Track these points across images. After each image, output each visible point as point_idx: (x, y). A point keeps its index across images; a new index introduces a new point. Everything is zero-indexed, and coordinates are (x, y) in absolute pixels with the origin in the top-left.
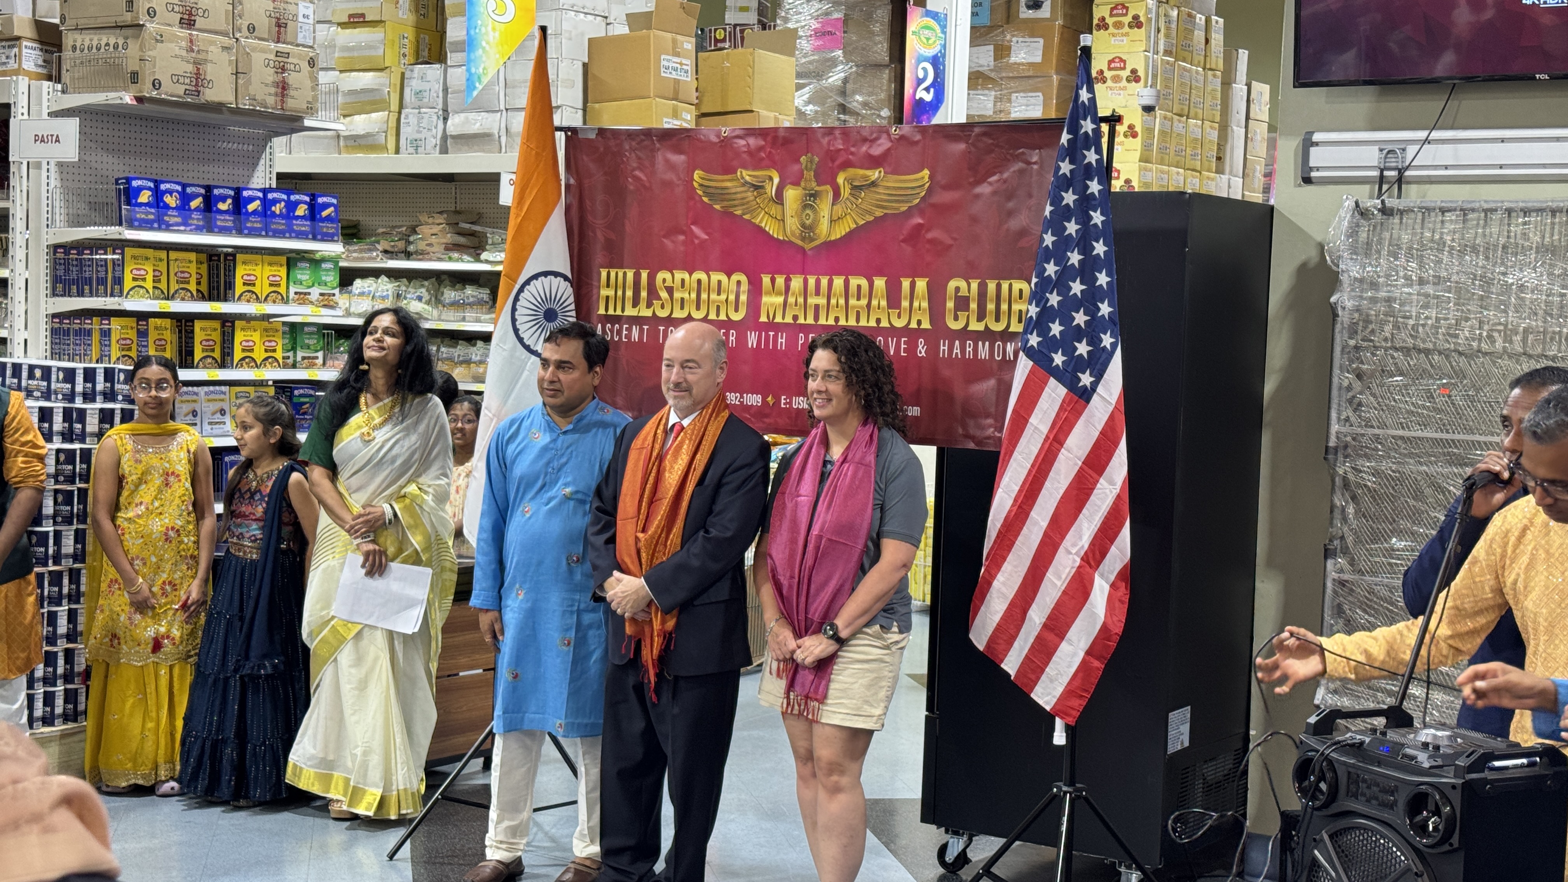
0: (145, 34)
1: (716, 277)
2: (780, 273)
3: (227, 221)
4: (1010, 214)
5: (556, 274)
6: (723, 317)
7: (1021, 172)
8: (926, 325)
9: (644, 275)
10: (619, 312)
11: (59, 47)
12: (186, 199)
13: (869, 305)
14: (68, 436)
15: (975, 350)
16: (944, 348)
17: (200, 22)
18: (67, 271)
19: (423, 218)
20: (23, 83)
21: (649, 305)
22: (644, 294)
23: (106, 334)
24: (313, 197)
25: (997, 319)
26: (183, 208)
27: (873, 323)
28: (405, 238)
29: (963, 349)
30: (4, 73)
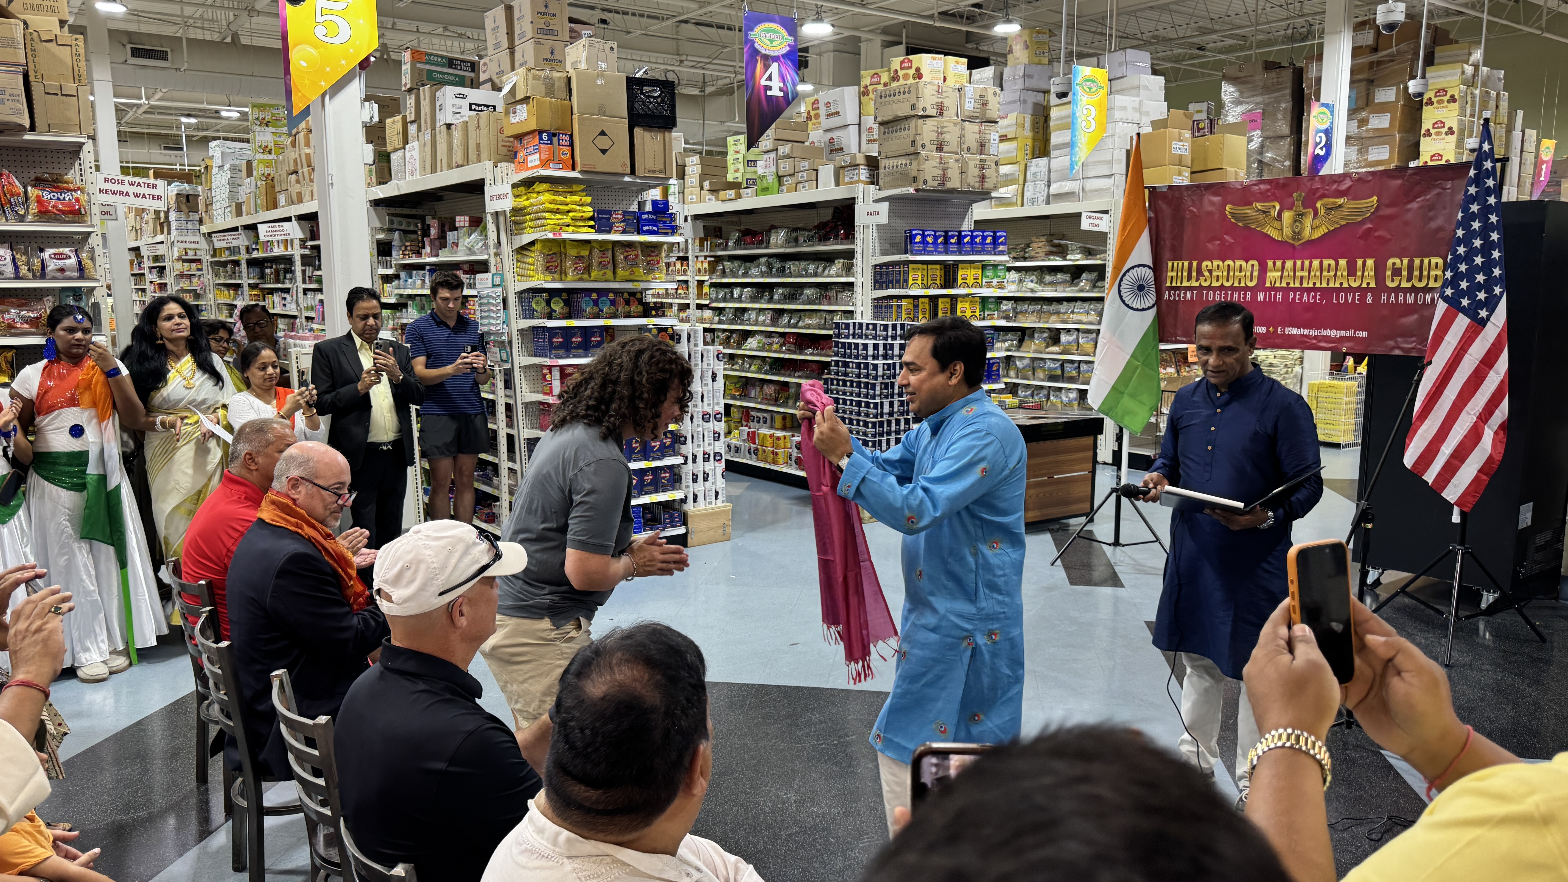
0: (920, 157)
1: (1238, 263)
2: (1279, 259)
3: (954, 248)
4: (1431, 219)
5: (1144, 266)
6: (1243, 285)
7: (1439, 194)
8: (1372, 285)
9: (1195, 264)
10: (1179, 284)
11: (877, 168)
12: (936, 238)
13: (1335, 275)
14: (885, 357)
15: (1405, 298)
16: (1384, 298)
17: (945, 148)
18: (881, 277)
19: (1033, 239)
20: (861, 186)
21: (1197, 280)
22: (1194, 274)
23: (900, 307)
24: (995, 233)
25: (1420, 280)
26: (935, 243)
27: (1338, 285)
28: (1024, 250)
29: (1397, 298)
30: (851, 183)
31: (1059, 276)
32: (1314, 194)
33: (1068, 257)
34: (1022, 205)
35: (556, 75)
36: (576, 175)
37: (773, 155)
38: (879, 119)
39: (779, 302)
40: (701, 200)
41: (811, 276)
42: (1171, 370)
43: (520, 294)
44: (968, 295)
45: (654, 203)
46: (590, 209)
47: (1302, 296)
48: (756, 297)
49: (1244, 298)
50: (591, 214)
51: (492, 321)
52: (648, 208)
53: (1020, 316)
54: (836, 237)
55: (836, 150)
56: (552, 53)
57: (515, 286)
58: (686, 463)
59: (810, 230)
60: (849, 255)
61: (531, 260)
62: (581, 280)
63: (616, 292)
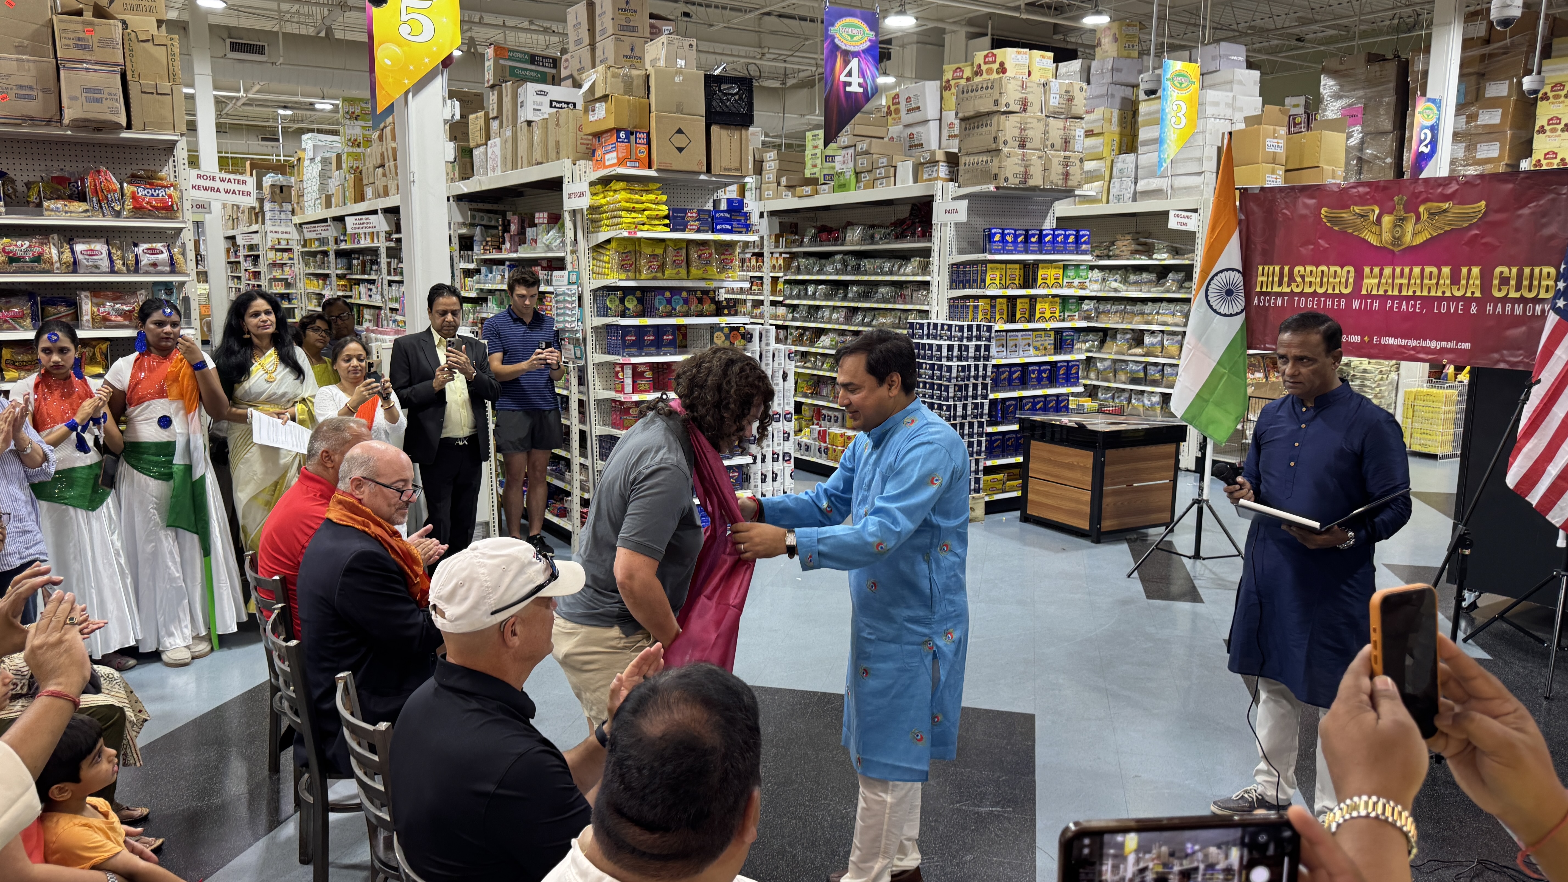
0: (1002, 155)
1: (1333, 269)
2: (1377, 265)
3: (1035, 247)
4: (1544, 226)
5: (1233, 270)
6: (1337, 291)
7: (1553, 200)
8: (1478, 294)
9: (1286, 268)
10: (1269, 290)
11: (957, 165)
12: (1016, 237)
13: (1437, 284)
14: (960, 358)
15: (1513, 309)
16: (1490, 308)
17: (1028, 145)
18: (958, 276)
19: (1118, 237)
20: (940, 183)
21: (1289, 285)
22: (1286, 279)
23: (976, 307)
24: (1078, 232)
25: (1530, 290)
26: (1015, 242)
27: (1439, 294)
28: (1108, 248)
29: (1504, 309)
30: (930, 180)
31: (1144, 275)
32: (1417, 198)
33: (1155, 256)
34: (1108, 202)
35: (635, 72)
36: (652, 173)
37: (851, 151)
38: (960, 115)
39: (853, 300)
40: (777, 196)
41: (886, 274)
42: (1259, 375)
43: (595, 292)
44: (1047, 296)
45: (730, 201)
46: (665, 207)
47: (1400, 305)
48: (831, 295)
49: (1339, 305)
50: (667, 212)
51: (567, 318)
52: (723, 206)
53: (1102, 316)
54: (913, 234)
55: (916, 146)
56: (632, 50)
57: (591, 283)
58: (754, 462)
59: (887, 227)
60: (926, 253)
61: (606, 259)
62: (655, 278)
63: (689, 290)
